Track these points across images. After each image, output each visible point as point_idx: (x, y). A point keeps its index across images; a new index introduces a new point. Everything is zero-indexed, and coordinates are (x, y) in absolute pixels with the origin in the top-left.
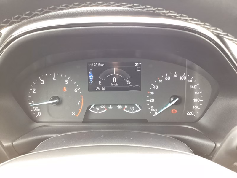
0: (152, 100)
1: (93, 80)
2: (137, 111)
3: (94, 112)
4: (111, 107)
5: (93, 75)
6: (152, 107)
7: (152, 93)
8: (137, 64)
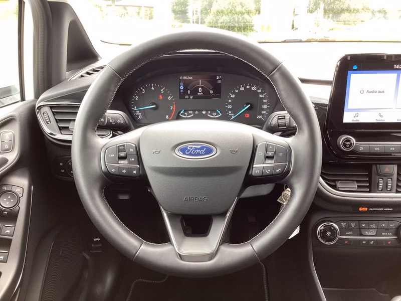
0: (230, 107)
1: (183, 90)
2: (218, 116)
3: (183, 116)
4: (197, 112)
5: (183, 86)
6: (230, 112)
7: (230, 101)
8: (218, 77)
